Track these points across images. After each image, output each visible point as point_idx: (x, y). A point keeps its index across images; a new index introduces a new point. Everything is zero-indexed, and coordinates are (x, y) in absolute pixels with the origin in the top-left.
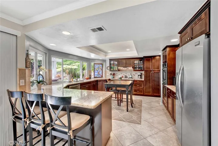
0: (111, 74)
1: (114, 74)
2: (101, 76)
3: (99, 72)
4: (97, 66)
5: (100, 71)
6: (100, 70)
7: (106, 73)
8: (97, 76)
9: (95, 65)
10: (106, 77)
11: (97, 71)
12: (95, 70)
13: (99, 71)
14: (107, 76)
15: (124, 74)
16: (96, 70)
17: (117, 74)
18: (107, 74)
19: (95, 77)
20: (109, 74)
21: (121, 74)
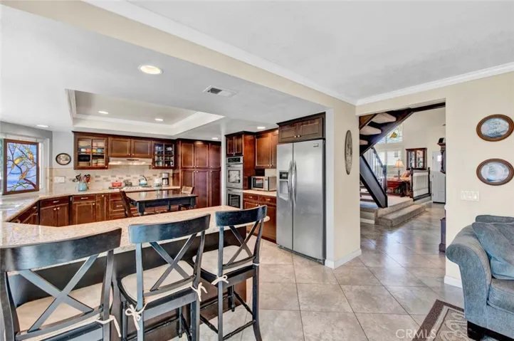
0: (78, 178)
1: (88, 178)
2: (31, 187)
3: (26, 172)
4: (17, 150)
5: (28, 170)
6: (30, 166)
7: (51, 175)
8: (17, 189)
9: (8, 144)
10: (51, 190)
11: (16, 169)
12: (10, 164)
13: (24, 169)
14: (53, 186)
15: (120, 178)
16: (14, 164)
17: (96, 177)
18: (58, 180)
19: (8, 190)
20: (70, 180)
21: (112, 176)
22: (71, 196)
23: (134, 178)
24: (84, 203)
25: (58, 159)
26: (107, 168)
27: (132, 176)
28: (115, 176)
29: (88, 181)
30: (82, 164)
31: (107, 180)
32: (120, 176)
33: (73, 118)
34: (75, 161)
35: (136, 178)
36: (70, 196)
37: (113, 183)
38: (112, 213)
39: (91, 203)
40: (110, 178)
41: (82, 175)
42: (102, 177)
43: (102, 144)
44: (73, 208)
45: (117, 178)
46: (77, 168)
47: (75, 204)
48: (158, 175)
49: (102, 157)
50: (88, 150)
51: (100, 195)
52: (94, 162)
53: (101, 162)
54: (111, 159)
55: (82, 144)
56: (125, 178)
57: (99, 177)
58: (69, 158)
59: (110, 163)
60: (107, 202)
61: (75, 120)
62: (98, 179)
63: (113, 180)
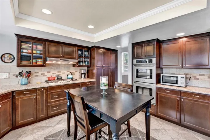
0: (21, 74)
1: (29, 74)
15: (53, 74)
17: (35, 73)
20: (14, 75)
21: (48, 72)
22: (15, 91)
23: (63, 73)
24: (26, 97)
25: (3, 58)
26: (45, 66)
27: (62, 72)
28: (50, 72)
29: (29, 77)
30: (24, 62)
31: (43, 75)
32: (53, 72)
33: (15, 17)
34: (18, 60)
35: (65, 73)
36: (13, 92)
37: (49, 78)
38: (50, 103)
39: (33, 96)
40: (46, 74)
41: (24, 72)
42: (40, 73)
43: (40, 47)
44: (17, 102)
45: (51, 74)
46: (19, 66)
47: (18, 99)
48: (79, 71)
49: (41, 57)
50: (30, 51)
51: (40, 89)
52: (34, 61)
53: (40, 61)
54: (48, 59)
55: (24, 45)
56: (57, 74)
57: (38, 73)
58: (12, 57)
59: (47, 62)
60: (46, 95)
61: (17, 19)
62: (37, 74)
63: (49, 75)
